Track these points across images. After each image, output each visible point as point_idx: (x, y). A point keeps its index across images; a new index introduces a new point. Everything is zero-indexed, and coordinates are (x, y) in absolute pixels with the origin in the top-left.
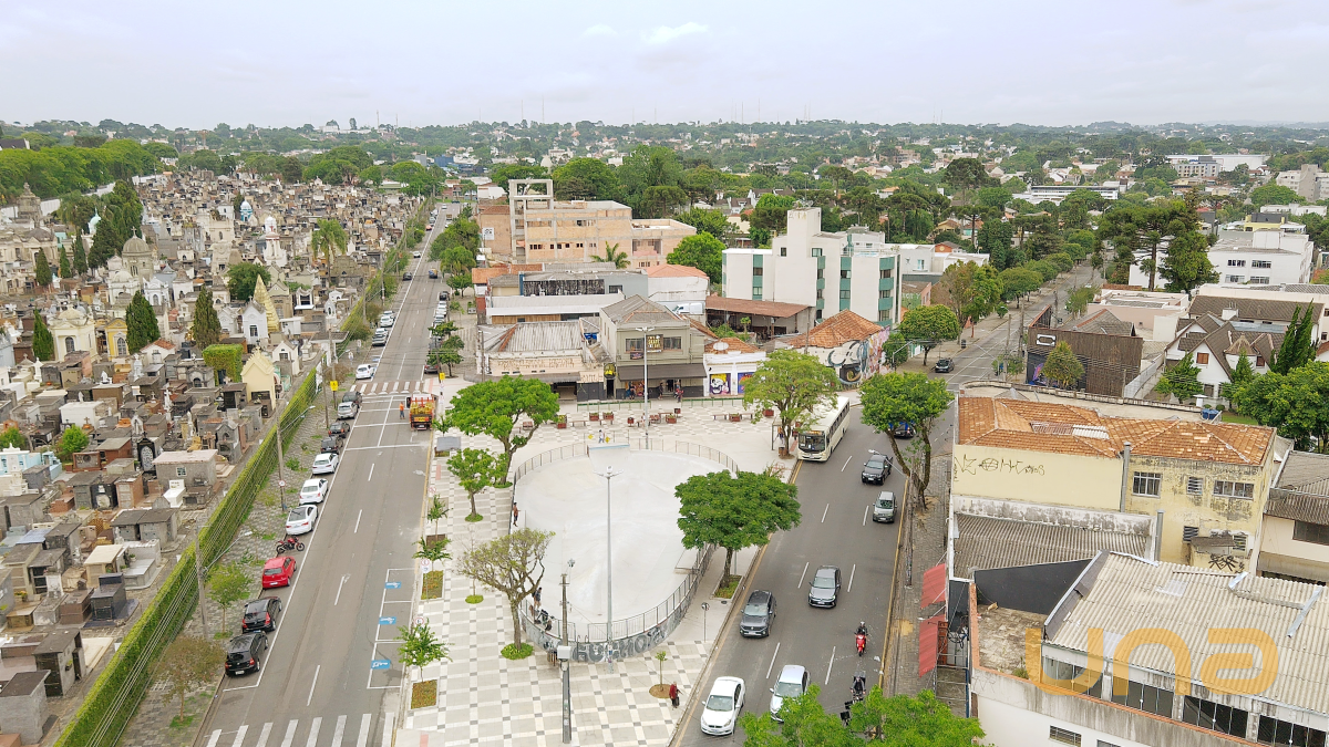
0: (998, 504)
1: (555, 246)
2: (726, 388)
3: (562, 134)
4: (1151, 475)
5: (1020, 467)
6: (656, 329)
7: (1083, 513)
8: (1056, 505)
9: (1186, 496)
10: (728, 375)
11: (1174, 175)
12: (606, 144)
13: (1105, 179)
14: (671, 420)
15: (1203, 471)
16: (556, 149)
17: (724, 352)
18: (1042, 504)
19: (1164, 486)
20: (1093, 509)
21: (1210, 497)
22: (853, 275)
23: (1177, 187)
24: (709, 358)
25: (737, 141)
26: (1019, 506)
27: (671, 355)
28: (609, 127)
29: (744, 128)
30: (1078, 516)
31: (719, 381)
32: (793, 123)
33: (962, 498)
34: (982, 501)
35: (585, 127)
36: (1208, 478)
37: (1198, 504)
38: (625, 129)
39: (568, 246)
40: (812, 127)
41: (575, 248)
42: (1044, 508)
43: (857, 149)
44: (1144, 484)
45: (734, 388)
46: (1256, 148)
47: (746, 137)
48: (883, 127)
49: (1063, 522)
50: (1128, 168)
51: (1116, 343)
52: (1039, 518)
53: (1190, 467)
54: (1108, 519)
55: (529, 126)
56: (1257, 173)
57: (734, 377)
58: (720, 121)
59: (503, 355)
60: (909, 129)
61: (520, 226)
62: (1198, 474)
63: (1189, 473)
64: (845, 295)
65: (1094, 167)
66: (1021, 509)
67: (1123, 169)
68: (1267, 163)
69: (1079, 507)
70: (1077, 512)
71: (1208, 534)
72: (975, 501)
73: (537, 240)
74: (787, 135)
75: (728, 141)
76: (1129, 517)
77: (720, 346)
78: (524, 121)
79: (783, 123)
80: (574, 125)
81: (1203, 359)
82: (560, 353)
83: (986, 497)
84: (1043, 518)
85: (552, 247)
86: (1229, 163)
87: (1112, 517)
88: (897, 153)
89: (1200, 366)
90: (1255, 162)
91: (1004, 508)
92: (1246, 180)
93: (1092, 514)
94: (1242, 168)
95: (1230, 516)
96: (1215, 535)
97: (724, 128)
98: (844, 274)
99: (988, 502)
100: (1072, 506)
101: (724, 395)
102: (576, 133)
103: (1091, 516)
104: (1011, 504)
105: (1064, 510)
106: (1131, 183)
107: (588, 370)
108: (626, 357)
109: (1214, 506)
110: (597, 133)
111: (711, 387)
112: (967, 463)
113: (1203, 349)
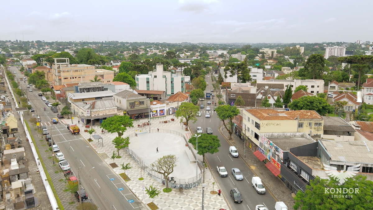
0: (271, 134)
1: (72, 78)
2: (156, 114)
3: (31, 44)
4: (301, 123)
5: (275, 124)
6: (137, 99)
7: (290, 133)
8: (283, 132)
9: (309, 127)
10: (157, 111)
11: (208, 56)
12: (47, 47)
13: (193, 57)
14: (148, 124)
15: (312, 121)
16: (32, 49)
17: (156, 104)
18: (280, 133)
19: (304, 125)
20: (292, 132)
21: (314, 127)
22: (174, 82)
23: (210, 58)
24: (152, 106)
25: (89, 47)
26: (275, 134)
27: (142, 107)
28: (47, 42)
29: (90, 43)
30: (289, 134)
31: (154, 113)
32: (104, 42)
33: (262, 134)
34: (267, 134)
35: (38, 42)
36: (313, 122)
37: (311, 129)
38: (53, 43)
39: (76, 78)
40: (110, 43)
41: (78, 78)
42: (281, 133)
43: (126, 49)
44: (300, 125)
45: (158, 114)
46: (224, 49)
47: (92, 46)
48: (130, 43)
49: (285, 136)
50: (198, 54)
51: (250, 95)
52: (280, 136)
53: (309, 120)
54: (295, 134)
55: (19, 42)
56: (226, 55)
57: (158, 111)
58: (82, 41)
59: (94, 110)
60: (137, 44)
61: (59, 72)
62: (311, 122)
63: (309, 122)
64: (172, 88)
65: (189, 54)
66: (276, 134)
67: (196, 54)
68: (227, 52)
69: (289, 132)
70: (288, 133)
71: (313, 135)
72: (265, 134)
73: (66, 76)
74: (104, 45)
75: (87, 47)
76: (299, 133)
77: (155, 103)
78: (17, 40)
79: (101, 42)
80: (35, 42)
81: (269, 98)
82: (111, 108)
83: (268, 133)
84: (281, 136)
85: (71, 78)
86: (220, 52)
87: (296, 134)
88: (138, 50)
89: (269, 99)
90: (225, 52)
91: (272, 135)
92: (224, 57)
93: (292, 134)
94: (223, 54)
95: (318, 130)
96: (315, 135)
97: (84, 43)
98: (172, 82)
99: (268, 134)
100: (287, 132)
101: (156, 117)
102: (36, 44)
103: (291, 134)
104: (273, 134)
105: (285, 133)
106: (199, 58)
107: (119, 112)
108: (129, 108)
109: (314, 129)
110: (43, 44)
111: (153, 115)
112: (263, 125)
113: (269, 95)
